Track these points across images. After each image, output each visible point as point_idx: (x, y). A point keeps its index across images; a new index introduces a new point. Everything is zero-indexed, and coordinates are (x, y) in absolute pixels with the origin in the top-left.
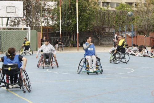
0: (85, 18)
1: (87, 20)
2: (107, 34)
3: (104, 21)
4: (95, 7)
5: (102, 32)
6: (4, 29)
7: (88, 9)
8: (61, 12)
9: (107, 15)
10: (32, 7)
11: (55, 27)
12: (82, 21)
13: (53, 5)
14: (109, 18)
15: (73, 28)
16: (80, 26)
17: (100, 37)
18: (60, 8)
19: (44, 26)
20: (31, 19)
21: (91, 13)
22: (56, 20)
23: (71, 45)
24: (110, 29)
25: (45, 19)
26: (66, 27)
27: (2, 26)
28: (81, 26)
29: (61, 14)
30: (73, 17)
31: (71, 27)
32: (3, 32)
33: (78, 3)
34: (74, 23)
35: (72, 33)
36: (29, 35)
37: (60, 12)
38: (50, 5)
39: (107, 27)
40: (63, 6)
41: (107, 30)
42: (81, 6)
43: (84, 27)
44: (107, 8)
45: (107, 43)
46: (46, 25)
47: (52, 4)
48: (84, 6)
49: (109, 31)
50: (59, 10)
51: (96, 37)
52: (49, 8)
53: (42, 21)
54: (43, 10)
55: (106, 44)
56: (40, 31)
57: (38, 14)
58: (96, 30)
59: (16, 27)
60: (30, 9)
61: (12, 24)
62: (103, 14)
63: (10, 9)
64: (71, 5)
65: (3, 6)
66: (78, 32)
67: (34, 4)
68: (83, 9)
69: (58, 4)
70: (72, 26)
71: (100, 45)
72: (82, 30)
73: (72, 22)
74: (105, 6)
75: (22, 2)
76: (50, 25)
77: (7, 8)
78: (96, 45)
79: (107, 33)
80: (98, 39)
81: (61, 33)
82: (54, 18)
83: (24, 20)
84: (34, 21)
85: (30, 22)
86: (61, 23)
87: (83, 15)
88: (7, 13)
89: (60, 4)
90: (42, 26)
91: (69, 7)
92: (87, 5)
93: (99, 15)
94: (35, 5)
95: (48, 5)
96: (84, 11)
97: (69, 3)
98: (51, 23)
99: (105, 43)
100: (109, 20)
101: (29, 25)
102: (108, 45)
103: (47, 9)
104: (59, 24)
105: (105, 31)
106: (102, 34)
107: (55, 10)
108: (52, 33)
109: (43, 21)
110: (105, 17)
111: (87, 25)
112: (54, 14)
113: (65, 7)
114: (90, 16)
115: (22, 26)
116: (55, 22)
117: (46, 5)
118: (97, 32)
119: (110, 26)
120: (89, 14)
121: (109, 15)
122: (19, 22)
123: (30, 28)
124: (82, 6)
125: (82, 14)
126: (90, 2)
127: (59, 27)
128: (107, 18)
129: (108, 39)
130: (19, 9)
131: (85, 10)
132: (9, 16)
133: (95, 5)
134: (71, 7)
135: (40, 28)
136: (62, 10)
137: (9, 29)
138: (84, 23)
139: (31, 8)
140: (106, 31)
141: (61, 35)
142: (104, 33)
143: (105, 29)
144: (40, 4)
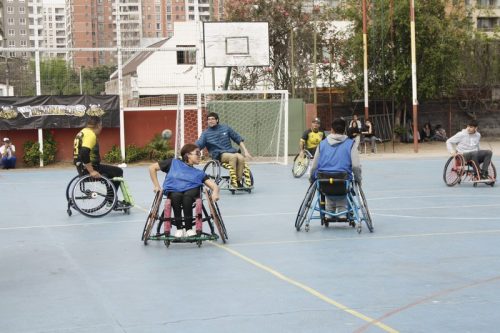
0: (434, 64)
1: (440, 67)
2: (495, 104)
3: (487, 69)
4: (462, 31)
5: (483, 101)
6: (218, 97)
7: (441, 36)
8: (368, 48)
10: (289, 36)
11: (352, 89)
12: (426, 71)
13: (345, 30)
15: (400, 91)
16: (422, 85)
17: (477, 113)
18: (365, 36)
19: (320, 86)
20: (287, 68)
21: (451, 48)
22: (354, 71)
23: (397, 137)
25: (325, 69)
26: (382, 89)
27: (214, 89)
28: (424, 85)
29: (368, 54)
30: (401, 61)
31: (396, 89)
32: (216, 106)
33: (416, 21)
34: (403, 77)
35: (399, 104)
36: (283, 112)
37: (365, 48)
38: (337, 30)
39: (497, 87)
40: (374, 31)
41: (496, 95)
42: (423, 30)
43: (433, 88)
44: (493, 33)
45: (498, 130)
46: (327, 84)
47: (342, 28)
48: (431, 30)
50: (362, 43)
51: (465, 114)
52: (335, 39)
53: (318, 74)
54: (321, 44)
55: (492, 135)
56: (312, 102)
57: (305, 56)
58: (466, 94)
59: (249, 92)
60: (283, 43)
61: (238, 83)
62: (485, 49)
63: (236, 43)
64: (395, 27)
65: (216, 36)
66: (415, 103)
67: (294, 29)
68: (428, 39)
69: (359, 28)
70: (399, 86)
72: (425, 95)
73: (398, 74)
74: (485, 27)
75: (265, 25)
76: (337, 83)
77: (226, 41)
79: (495, 102)
81: (366, 105)
82: (348, 64)
83: (270, 72)
84: (296, 74)
85: (285, 77)
86: (369, 78)
87: (427, 55)
88: (227, 54)
89: (364, 25)
90: (318, 88)
91: (389, 34)
92: (440, 26)
93: (472, 52)
94: (299, 31)
95: (332, 28)
96: (432, 44)
97: (390, 24)
98: (340, 78)
99: (491, 130)
101: (282, 85)
102: (498, 135)
103: (330, 40)
104: (363, 80)
105: (490, 97)
106: (483, 105)
107: (349, 42)
108: (343, 107)
109: (320, 75)
110: (490, 58)
111: (439, 82)
112: (347, 55)
113: (379, 35)
114: (447, 56)
115: (263, 87)
116: (350, 75)
117: (327, 31)
118: (467, 101)
120: (446, 51)
122: (255, 77)
123: (286, 92)
124: (426, 29)
125: (426, 51)
126: (447, 17)
127: (362, 88)
128: (496, 62)
130: (257, 44)
131: (435, 41)
132: (232, 62)
133: (461, 27)
134: (394, 34)
135: (310, 93)
136: (369, 42)
137: (230, 97)
138: (432, 76)
139: (286, 41)
140: (494, 97)
141: (367, 112)
142: (489, 103)
143: (490, 92)
144: (312, 28)
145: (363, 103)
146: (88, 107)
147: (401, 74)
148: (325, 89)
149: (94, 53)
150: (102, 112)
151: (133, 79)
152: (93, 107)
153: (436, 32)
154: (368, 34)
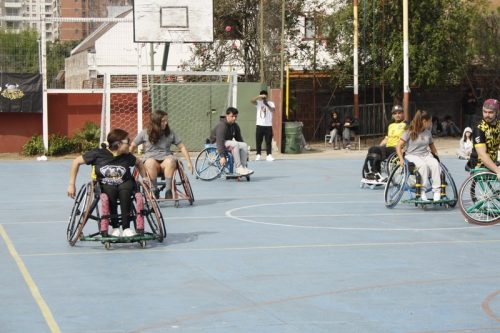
0: (436, 43)
6: (157, 79)
7: (446, 11)
8: (359, 23)
18: (355, 9)
21: (457, 25)
25: (302, 47)
27: (153, 69)
31: (391, 73)
37: (355, 23)
43: (435, 73)
46: (307, 63)
52: (315, 12)
53: (292, 53)
56: (278, 86)
58: (480, 81)
61: (200, 62)
63: (172, 14)
65: (148, 6)
66: (406, 90)
70: (396, 70)
72: (425, 81)
77: (161, 12)
81: (356, 92)
84: (266, 51)
86: (360, 59)
87: (429, 33)
88: (162, 27)
90: (291, 70)
96: (435, 20)
98: (325, 58)
103: (309, 12)
107: (337, 16)
109: (296, 54)
114: (453, 34)
116: (339, 55)
117: (306, 2)
118: (482, 89)
120: (451, 29)
125: (427, 28)
130: (198, 16)
131: (438, 17)
132: (167, 37)
135: (282, 77)
136: (360, 16)
138: (435, 58)
141: (356, 100)
145: (352, 89)
146: (4, 88)
148: (306, 71)
151: (91, 55)
154: (359, 6)
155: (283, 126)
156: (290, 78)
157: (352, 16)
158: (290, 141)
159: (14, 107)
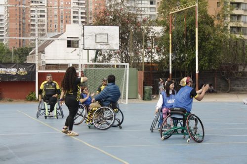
0: (208, 51)
1: (211, 53)
2: (240, 74)
3: (236, 55)
4: (223, 34)
5: (234, 72)
6: (91, 66)
7: (212, 36)
8: (172, 41)
9: (241, 46)
10: (129, 34)
11: (163, 64)
12: (203, 55)
13: (160, 31)
14: (243, 51)
15: (189, 65)
16: (201, 63)
17: (230, 79)
18: (170, 35)
19: (146, 61)
20: (128, 51)
21: (217, 43)
22: (164, 54)
24: (244, 68)
25: (149, 52)
26: (179, 64)
29: (172, 45)
30: (190, 49)
31: (186, 64)
32: (89, 71)
33: (199, 28)
34: (191, 58)
35: (189, 72)
36: (126, 75)
37: (170, 41)
38: (155, 32)
39: (241, 65)
40: (175, 32)
41: (241, 69)
42: (202, 33)
43: (207, 64)
44: (239, 35)
45: (241, 88)
46: (149, 60)
47: (158, 30)
48: (207, 33)
49: (244, 70)
51: (224, 79)
52: (154, 36)
54: (147, 39)
55: (238, 90)
56: (141, 70)
57: (137, 45)
58: (224, 68)
59: (106, 64)
60: (126, 37)
61: (100, 58)
62: (235, 44)
63: (101, 37)
64: (187, 31)
65: (90, 33)
67: (133, 30)
68: (205, 38)
69: (167, 31)
70: (189, 63)
71: (230, 91)
72: (202, 68)
73: (188, 56)
74: (234, 32)
75: (117, 28)
76: (155, 60)
77: (96, 36)
78: (224, 91)
79: (240, 72)
80: (227, 82)
81: (171, 72)
82: (161, 50)
83: (118, 53)
84: (133, 54)
85: (127, 56)
86: (172, 58)
87: (204, 46)
88: (96, 43)
89: (170, 29)
90: (145, 63)
91: (184, 34)
92: (211, 31)
93: (228, 45)
94: (135, 31)
95: (153, 31)
96: (207, 40)
97: (184, 29)
98: (157, 57)
99: (237, 88)
100: (244, 54)
101: (125, 60)
102: (242, 91)
103: (152, 37)
104: (169, 59)
105: (238, 70)
106: (234, 74)
107: (162, 38)
108: (158, 73)
109: (146, 55)
110: (238, 49)
111: (210, 61)
112: (161, 45)
113: (178, 34)
114: (215, 47)
115: (114, 61)
116: (162, 56)
117: (150, 32)
118: (225, 72)
119: (245, 63)
120: (214, 45)
121: (244, 46)
122: (110, 56)
123: (128, 64)
124: (204, 32)
125: (204, 44)
126: (215, 26)
127: (168, 63)
128: (241, 51)
129: (242, 82)
130: (113, 38)
132: (99, 47)
133: (222, 32)
134: (186, 34)
135: (140, 65)
136: (172, 38)
137: (97, 66)
138: (207, 58)
139: (128, 36)
140: (239, 70)
141: (171, 76)
142: (237, 73)
143: (238, 67)
144: (142, 30)
145: (169, 71)
146: (18, 70)
147: (190, 56)
148: (148, 63)
149: (20, 40)
150: (26, 73)
151: (42, 55)
152: (21, 70)
153: (209, 34)
154: (172, 34)
155: (144, 87)
156: (144, 66)
157: (169, 38)
158: (147, 95)
159: (23, 79)
